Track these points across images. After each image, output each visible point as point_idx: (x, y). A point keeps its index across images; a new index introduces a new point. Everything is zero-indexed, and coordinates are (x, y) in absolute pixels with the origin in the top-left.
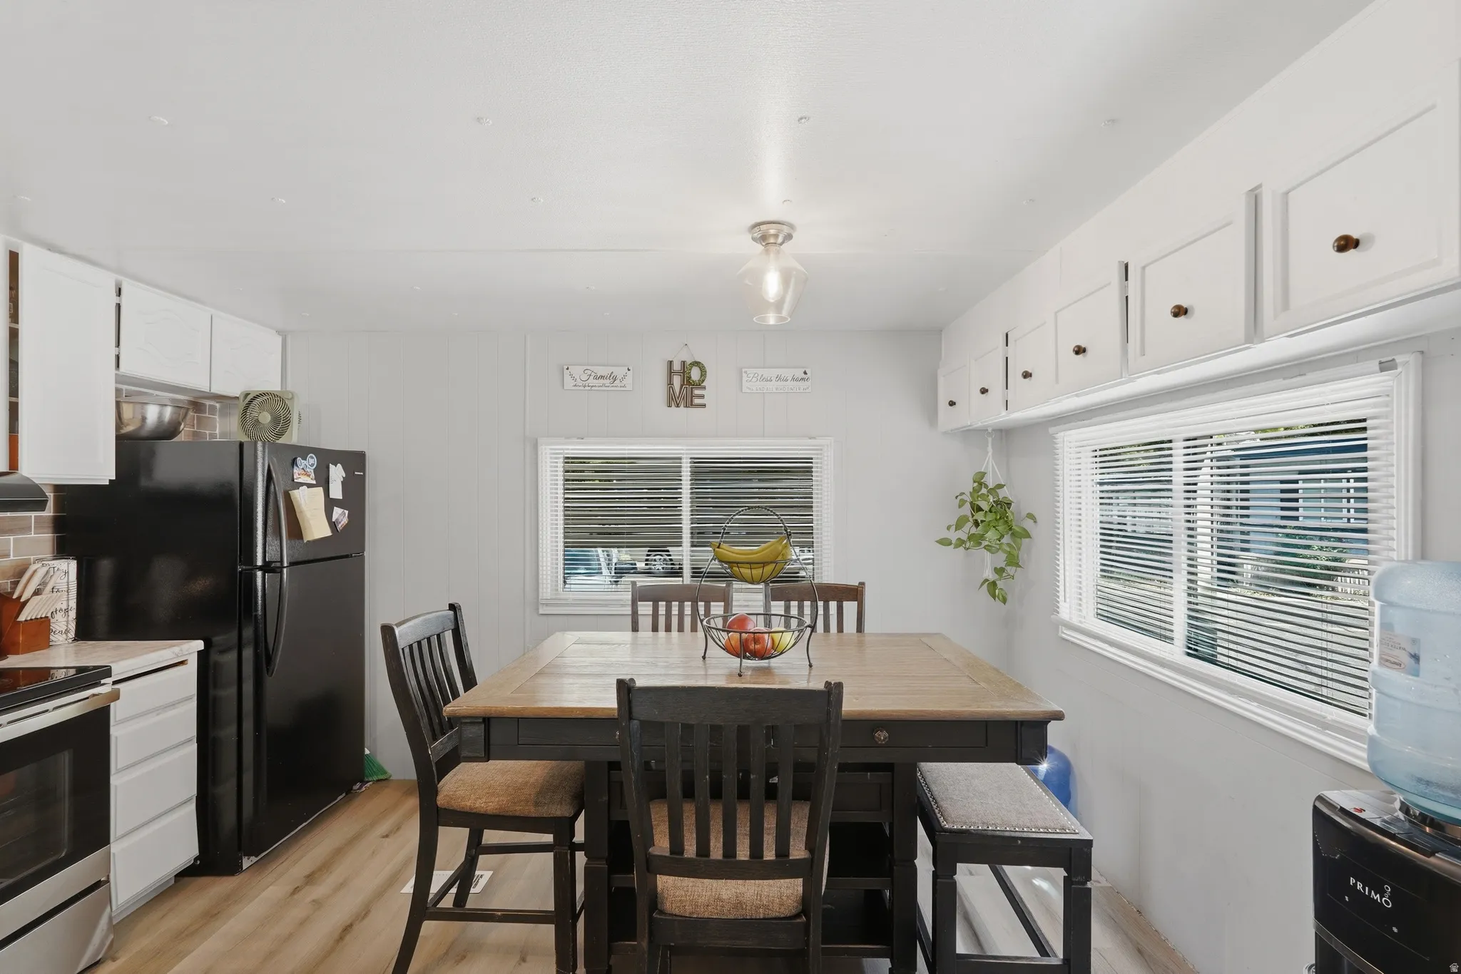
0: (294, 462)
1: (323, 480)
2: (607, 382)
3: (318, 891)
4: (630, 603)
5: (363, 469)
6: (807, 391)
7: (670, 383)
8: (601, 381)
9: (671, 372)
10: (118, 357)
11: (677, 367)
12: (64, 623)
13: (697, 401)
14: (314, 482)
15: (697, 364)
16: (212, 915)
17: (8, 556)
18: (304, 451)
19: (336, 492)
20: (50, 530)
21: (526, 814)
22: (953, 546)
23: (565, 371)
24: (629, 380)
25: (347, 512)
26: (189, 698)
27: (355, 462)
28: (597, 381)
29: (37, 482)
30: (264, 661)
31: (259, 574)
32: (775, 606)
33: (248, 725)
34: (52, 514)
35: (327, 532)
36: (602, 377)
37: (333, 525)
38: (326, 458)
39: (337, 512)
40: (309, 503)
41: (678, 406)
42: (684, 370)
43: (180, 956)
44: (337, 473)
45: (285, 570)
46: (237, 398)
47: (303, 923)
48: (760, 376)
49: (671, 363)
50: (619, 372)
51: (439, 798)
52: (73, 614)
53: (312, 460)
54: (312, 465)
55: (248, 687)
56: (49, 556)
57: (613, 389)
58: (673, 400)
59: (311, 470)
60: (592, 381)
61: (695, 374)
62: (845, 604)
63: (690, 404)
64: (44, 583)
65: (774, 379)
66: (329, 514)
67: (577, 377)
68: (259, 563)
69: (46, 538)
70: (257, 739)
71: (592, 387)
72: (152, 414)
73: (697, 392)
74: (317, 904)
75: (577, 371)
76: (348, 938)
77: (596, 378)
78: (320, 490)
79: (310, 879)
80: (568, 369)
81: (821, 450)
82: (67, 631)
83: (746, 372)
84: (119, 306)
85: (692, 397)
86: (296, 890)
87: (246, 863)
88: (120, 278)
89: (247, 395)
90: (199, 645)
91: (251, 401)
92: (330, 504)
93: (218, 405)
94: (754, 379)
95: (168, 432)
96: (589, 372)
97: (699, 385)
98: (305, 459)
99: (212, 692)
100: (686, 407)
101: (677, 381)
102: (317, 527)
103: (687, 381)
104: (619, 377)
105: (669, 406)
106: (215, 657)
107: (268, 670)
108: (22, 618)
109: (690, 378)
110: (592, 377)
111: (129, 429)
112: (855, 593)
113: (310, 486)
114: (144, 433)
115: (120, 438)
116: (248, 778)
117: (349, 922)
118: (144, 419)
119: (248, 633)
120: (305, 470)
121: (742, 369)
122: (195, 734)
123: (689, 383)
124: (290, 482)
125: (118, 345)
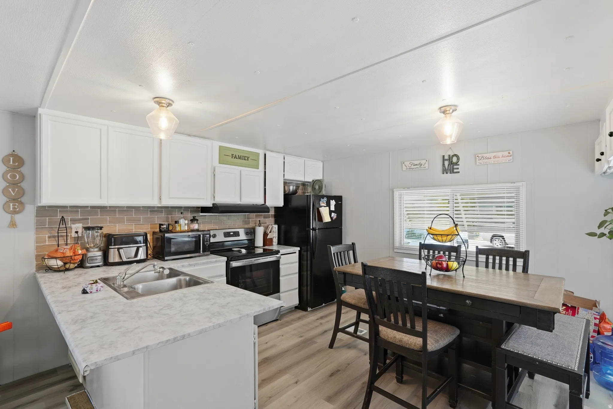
0: (320, 200)
1: (328, 205)
2: (418, 166)
3: (323, 321)
4: (419, 250)
5: (341, 201)
6: (510, 161)
7: (444, 164)
8: (416, 166)
9: (444, 160)
10: (284, 175)
11: (446, 157)
12: (275, 241)
13: (455, 171)
14: (326, 205)
15: (456, 155)
16: (300, 318)
17: (266, 223)
18: (323, 197)
19: (333, 208)
20: (274, 217)
21: (361, 306)
22: (597, 237)
23: (403, 164)
24: (426, 165)
25: (336, 214)
26: (296, 262)
27: (339, 199)
28: (414, 166)
29: (268, 206)
30: (313, 254)
31: (311, 231)
32: (481, 258)
33: (309, 273)
34: (274, 214)
35: (330, 220)
36: (416, 165)
37: (331, 218)
38: (330, 198)
39: (333, 214)
40: (325, 212)
41: (447, 173)
42: (449, 158)
43: (291, 324)
44: (333, 203)
45: (317, 230)
46: (311, 182)
47: (317, 327)
48: (485, 157)
49: (444, 156)
50: (423, 162)
51: (342, 297)
52: (277, 238)
53: (325, 199)
54: (325, 201)
55: (309, 262)
56: (273, 224)
57: (420, 169)
58: (445, 171)
59: (325, 202)
60: (412, 167)
61: (455, 160)
62: (518, 260)
63: (452, 172)
64: (271, 230)
65: (492, 158)
66: (330, 215)
67: (407, 165)
68: (311, 228)
69: (272, 220)
70: (311, 276)
71: (413, 169)
72: (291, 188)
73: (455, 167)
74: (321, 324)
75: (407, 163)
76: (325, 333)
77: (414, 165)
78: (328, 208)
79: (322, 318)
80: (404, 163)
81: (519, 188)
82: (276, 242)
83: (478, 156)
84: (284, 162)
85: (453, 169)
86: (318, 319)
87: (309, 309)
88: (284, 155)
89: (313, 181)
90: (299, 249)
91: (315, 182)
92: (331, 212)
93: (309, 184)
94: (482, 159)
95: (295, 192)
96: (412, 163)
97: (456, 164)
98: (323, 199)
99: (302, 262)
100: (451, 173)
101: (446, 163)
102: (327, 218)
103: (451, 163)
104: (423, 164)
105: (443, 174)
106: (302, 252)
107: (313, 258)
108: (268, 238)
109: (452, 161)
110: (413, 165)
111: (287, 192)
112: (525, 255)
113: (325, 206)
114: (290, 193)
115: (284, 195)
116: (309, 288)
117: (326, 330)
118: (290, 189)
119: (309, 247)
120: (323, 202)
121: (476, 155)
122: (298, 272)
123: (452, 164)
124: (319, 205)
125: (284, 172)
